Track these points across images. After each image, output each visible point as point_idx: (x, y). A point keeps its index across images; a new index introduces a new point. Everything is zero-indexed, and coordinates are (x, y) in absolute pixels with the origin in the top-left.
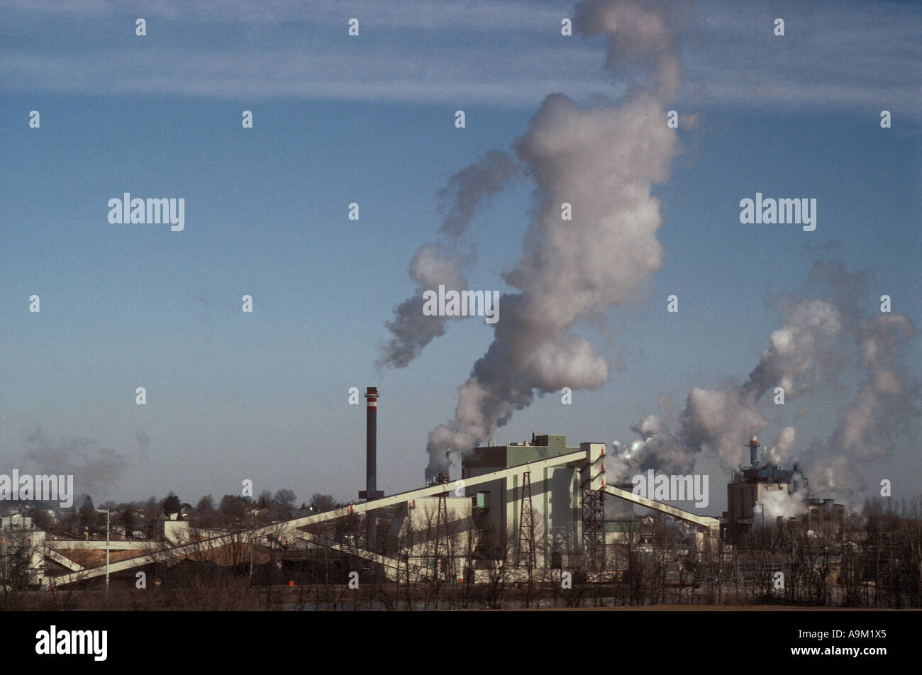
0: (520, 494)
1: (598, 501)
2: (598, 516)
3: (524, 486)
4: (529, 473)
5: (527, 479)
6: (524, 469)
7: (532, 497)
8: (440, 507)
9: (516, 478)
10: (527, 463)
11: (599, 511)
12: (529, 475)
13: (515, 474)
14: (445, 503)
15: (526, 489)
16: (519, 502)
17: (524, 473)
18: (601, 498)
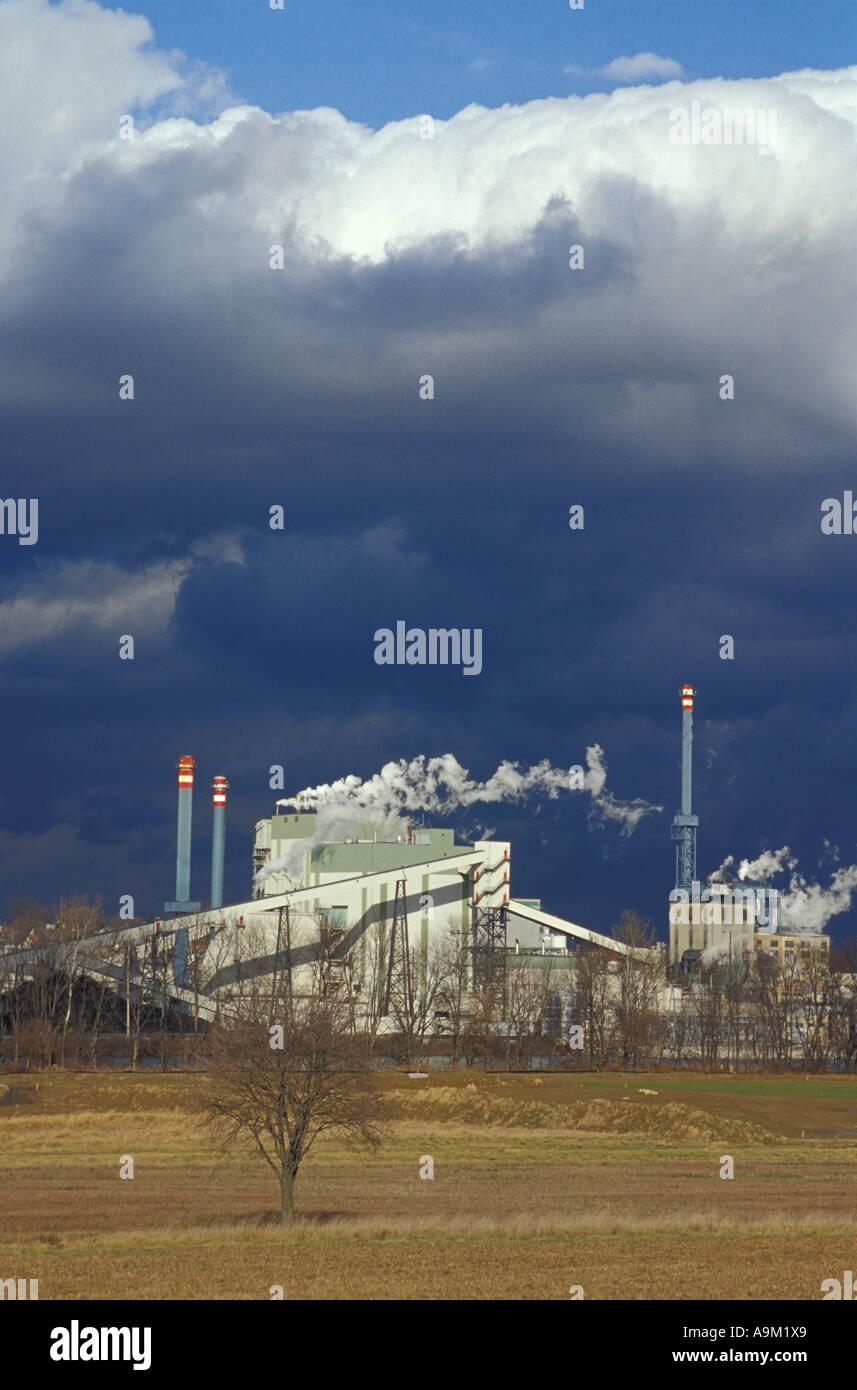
0: (390, 911)
1: (498, 923)
2: (498, 944)
3: (397, 900)
4: (404, 881)
5: (401, 889)
6: (398, 875)
7: (408, 915)
8: (280, 926)
9: (384, 888)
10: (403, 867)
11: (499, 937)
12: (404, 884)
13: (384, 882)
14: (287, 920)
15: (400, 903)
16: (390, 922)
17: (398, 882)
18: (503, 919)
